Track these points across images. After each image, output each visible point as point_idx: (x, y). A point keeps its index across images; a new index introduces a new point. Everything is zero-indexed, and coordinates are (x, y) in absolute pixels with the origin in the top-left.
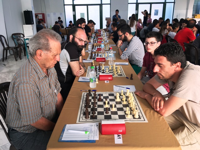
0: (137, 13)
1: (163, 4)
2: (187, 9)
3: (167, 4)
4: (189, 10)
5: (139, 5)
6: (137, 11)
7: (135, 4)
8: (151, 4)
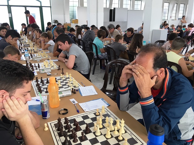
0: (11, 16)
1: (39, 8)
2: (64, 14)
3: (43, 7)
4: (66, 16)
5: (11, 7)
6: (10, 14)
7: (7, 6)
8: (25, 7)
